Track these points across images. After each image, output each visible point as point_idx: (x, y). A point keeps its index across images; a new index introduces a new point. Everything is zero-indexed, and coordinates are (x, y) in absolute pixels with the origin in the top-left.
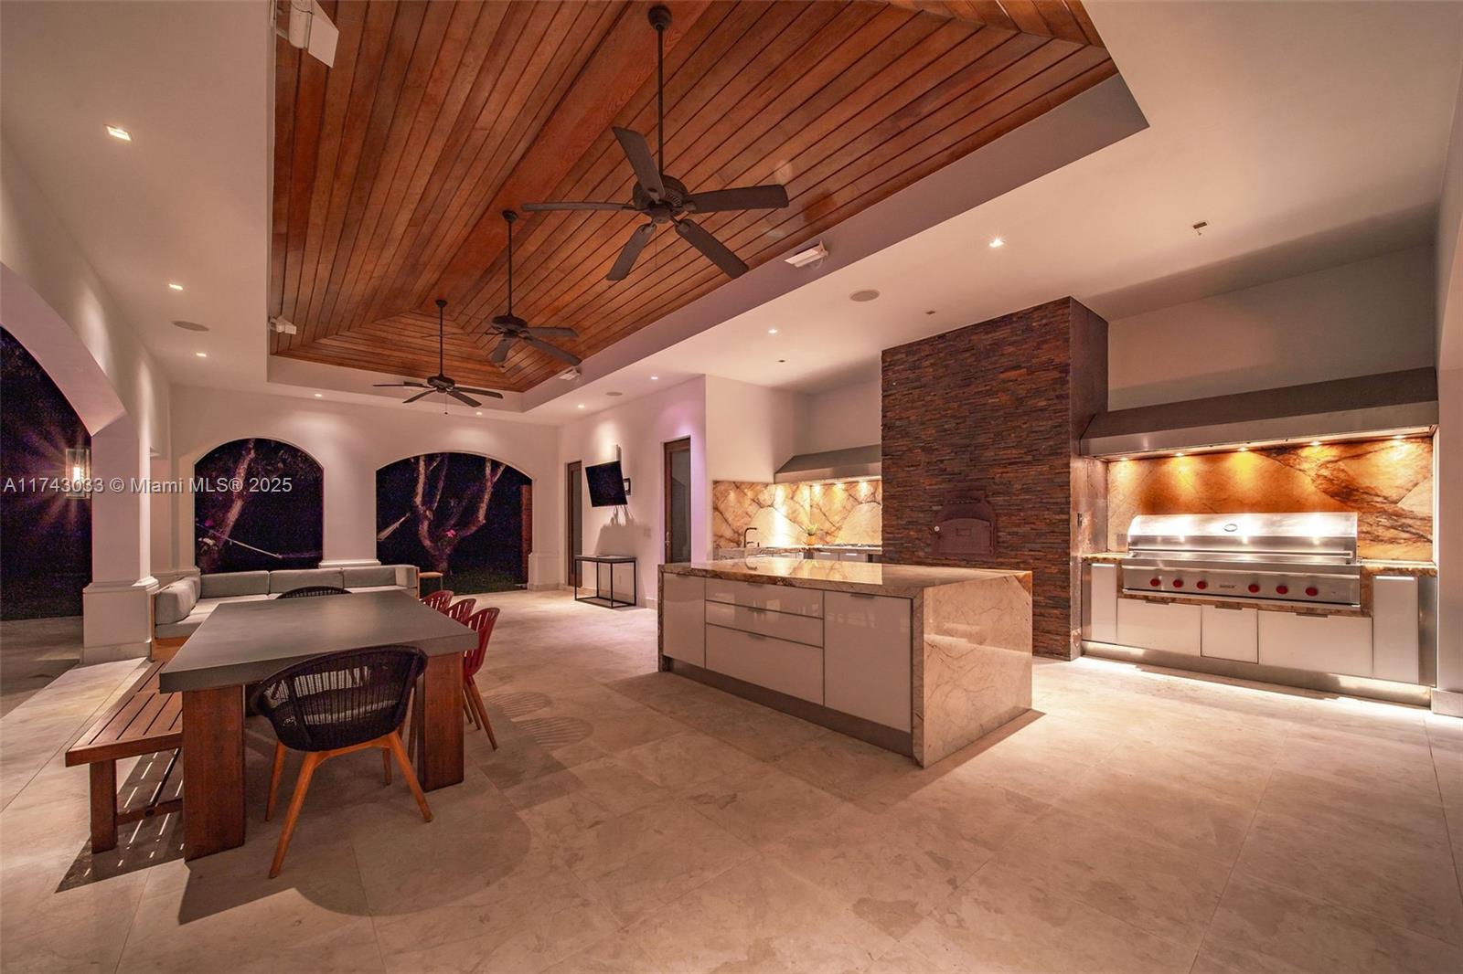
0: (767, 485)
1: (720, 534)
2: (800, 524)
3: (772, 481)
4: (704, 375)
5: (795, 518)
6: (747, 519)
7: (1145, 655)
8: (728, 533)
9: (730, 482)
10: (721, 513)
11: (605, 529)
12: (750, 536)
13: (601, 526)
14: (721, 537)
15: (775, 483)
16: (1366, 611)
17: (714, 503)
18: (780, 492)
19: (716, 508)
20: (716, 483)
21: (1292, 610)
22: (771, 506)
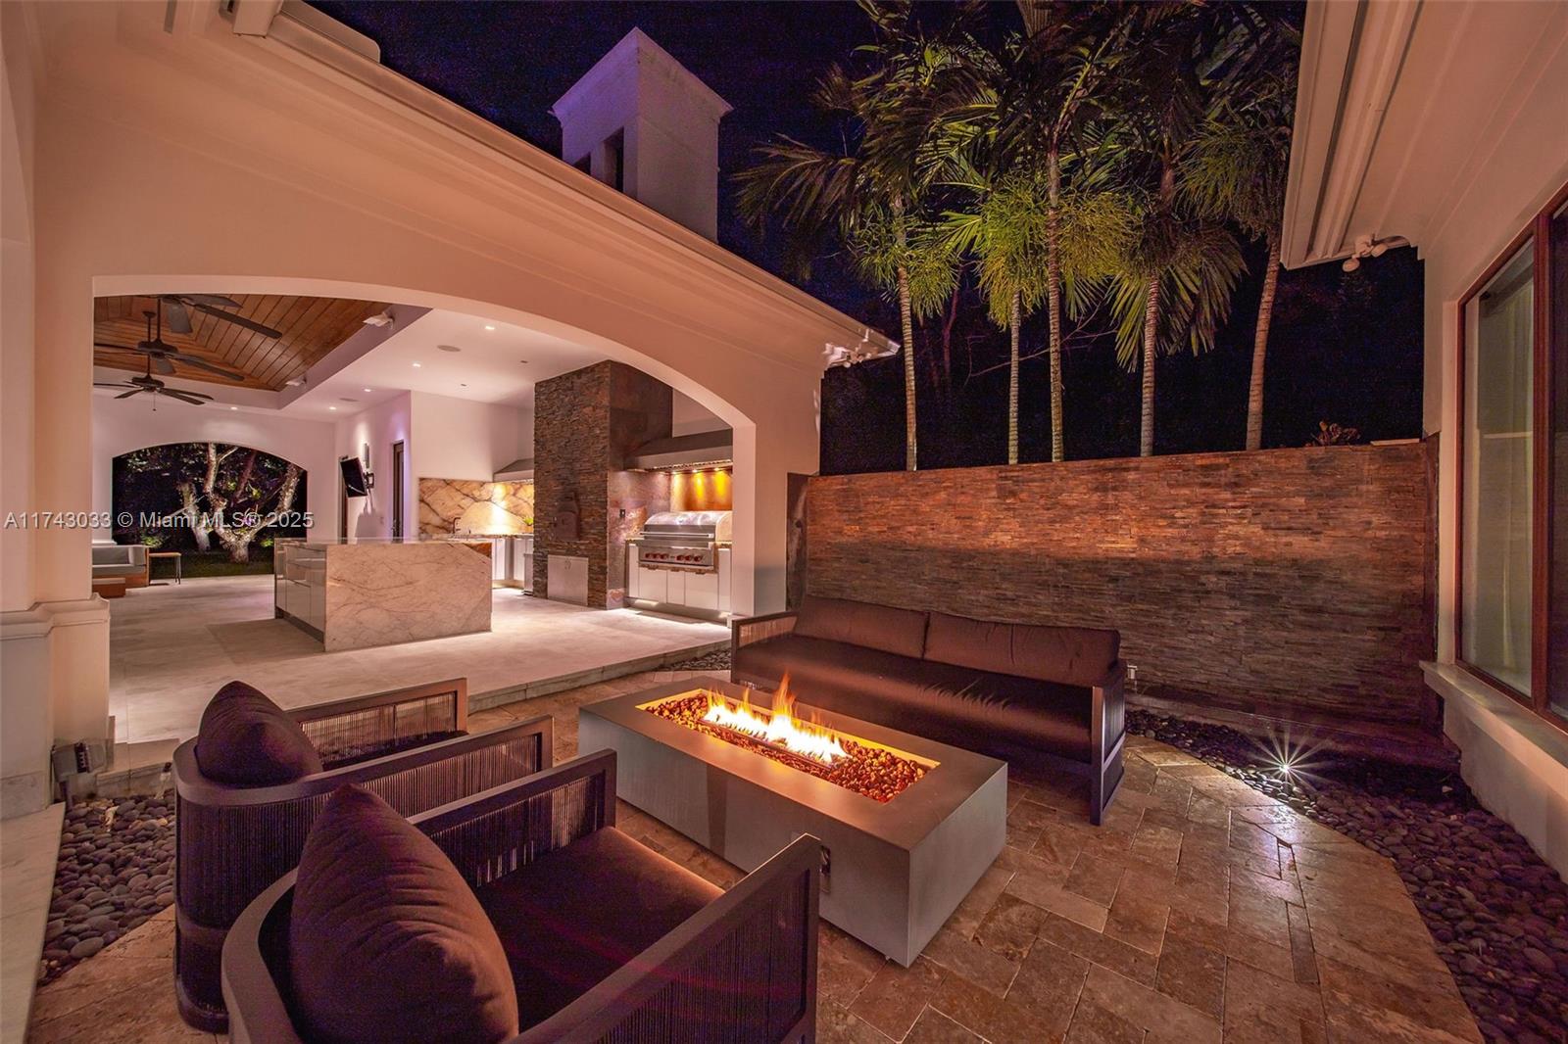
0: (482, 484)
1: (426, 522)
2: (522, 516)
3: (491, 480)
4: (410, 391)
5: (518, 511)
6: (459, 511)
7: (657, 606)
8: (436, 521)
9: (439, 480)
10: (428, 505)
11: (360, 517)
12: (459, 525)
13: (358, 515)
14: (428, 524)
15: (494, 482)
16: (715, 570)
17: (420, 496)
18: (499, 490)
19: (422, 501)
20: (422, 480)
21: (692, 570)
22: (489, 500)
